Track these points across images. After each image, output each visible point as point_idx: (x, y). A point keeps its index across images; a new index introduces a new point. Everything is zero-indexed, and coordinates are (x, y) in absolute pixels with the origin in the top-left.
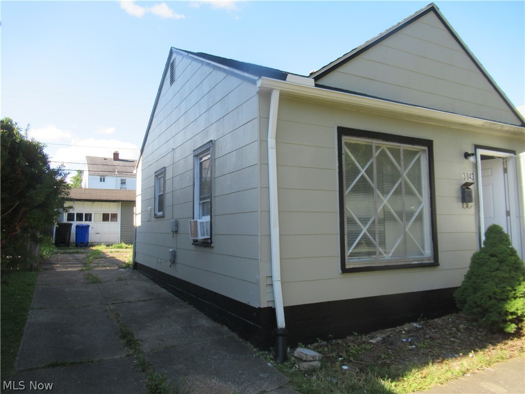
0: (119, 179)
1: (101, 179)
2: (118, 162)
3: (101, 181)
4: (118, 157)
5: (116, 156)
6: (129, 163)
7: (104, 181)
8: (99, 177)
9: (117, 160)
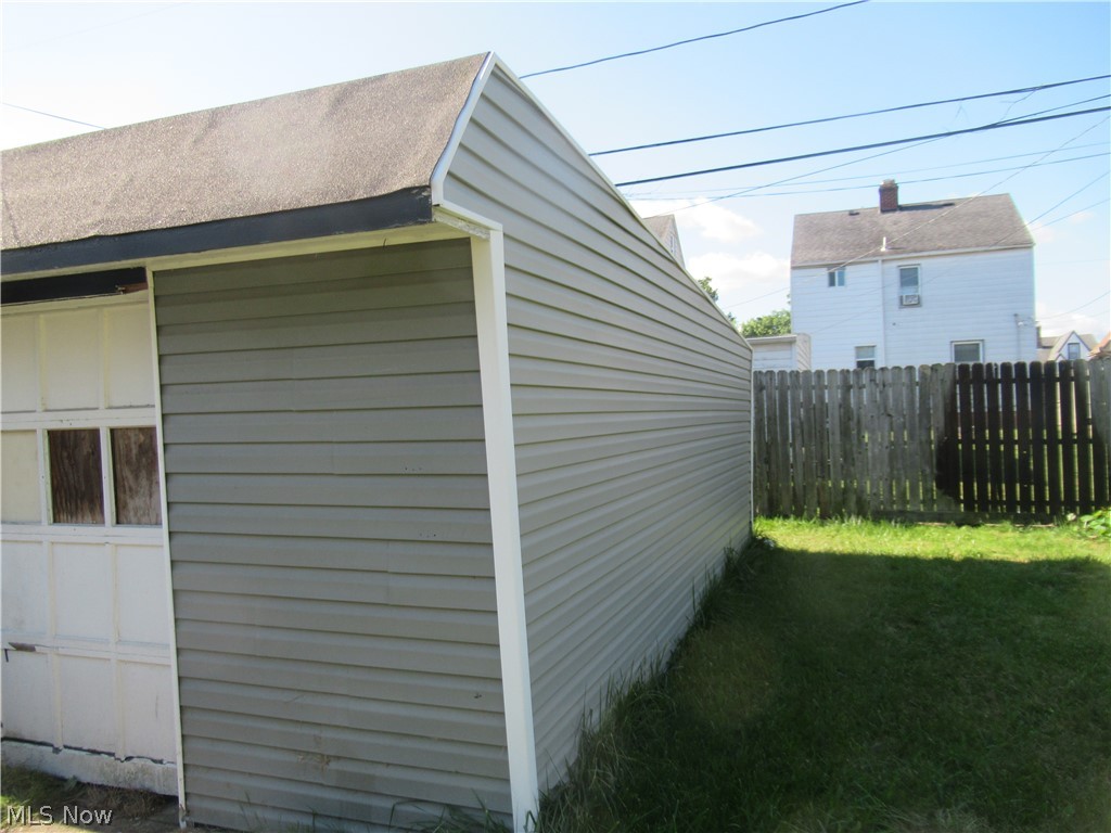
0: (893, 270)
1: (832, 276)
2: (897, 215)
3: (832, 283)
4: (896, 199)
5: (889, 194)
6: (935, 211)
7: (842, 283)
8: (824, 272)
9: (894, 210)
